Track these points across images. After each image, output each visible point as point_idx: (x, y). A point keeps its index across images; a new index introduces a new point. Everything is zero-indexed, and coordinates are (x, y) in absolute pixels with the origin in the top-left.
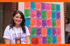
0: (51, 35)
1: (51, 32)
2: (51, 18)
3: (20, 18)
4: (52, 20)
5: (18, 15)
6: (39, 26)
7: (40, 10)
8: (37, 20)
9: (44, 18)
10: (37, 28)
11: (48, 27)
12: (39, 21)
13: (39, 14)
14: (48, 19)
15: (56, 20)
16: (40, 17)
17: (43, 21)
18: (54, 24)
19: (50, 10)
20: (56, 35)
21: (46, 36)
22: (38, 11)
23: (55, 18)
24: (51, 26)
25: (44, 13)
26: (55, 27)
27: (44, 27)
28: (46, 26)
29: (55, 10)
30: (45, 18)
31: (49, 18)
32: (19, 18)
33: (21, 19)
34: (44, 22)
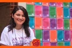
0: (62, 40)
1: (63, 35)
2: (62, 16)
3: (23, 16)
4: (64, 18)
5: (19, 12)
6: (46, 28)
7: (47, 4)
8: (44, 19)
9: (53, 16)
10: (43, 30)
11: (58, 29)
12: (45, 21)
13: (45, 10)
14: (58, 17)
15: (69, 19)
16: (48, 15)
17: (51, 20)
18: (66, 25)
19: (61, 5)
20: (69, 39)
21: (56, 41)
22: (44, 7)
23: (68, 17)
24: (62, 28)
25: (53, 9)
26: (69, 28)
27: (53, 28)
28: (55, 28)
29: (68, 5)
30: (55, 16)
31: (60, 15)
32: (21, 16)
33: (24, 18)
34: (53, 22)
